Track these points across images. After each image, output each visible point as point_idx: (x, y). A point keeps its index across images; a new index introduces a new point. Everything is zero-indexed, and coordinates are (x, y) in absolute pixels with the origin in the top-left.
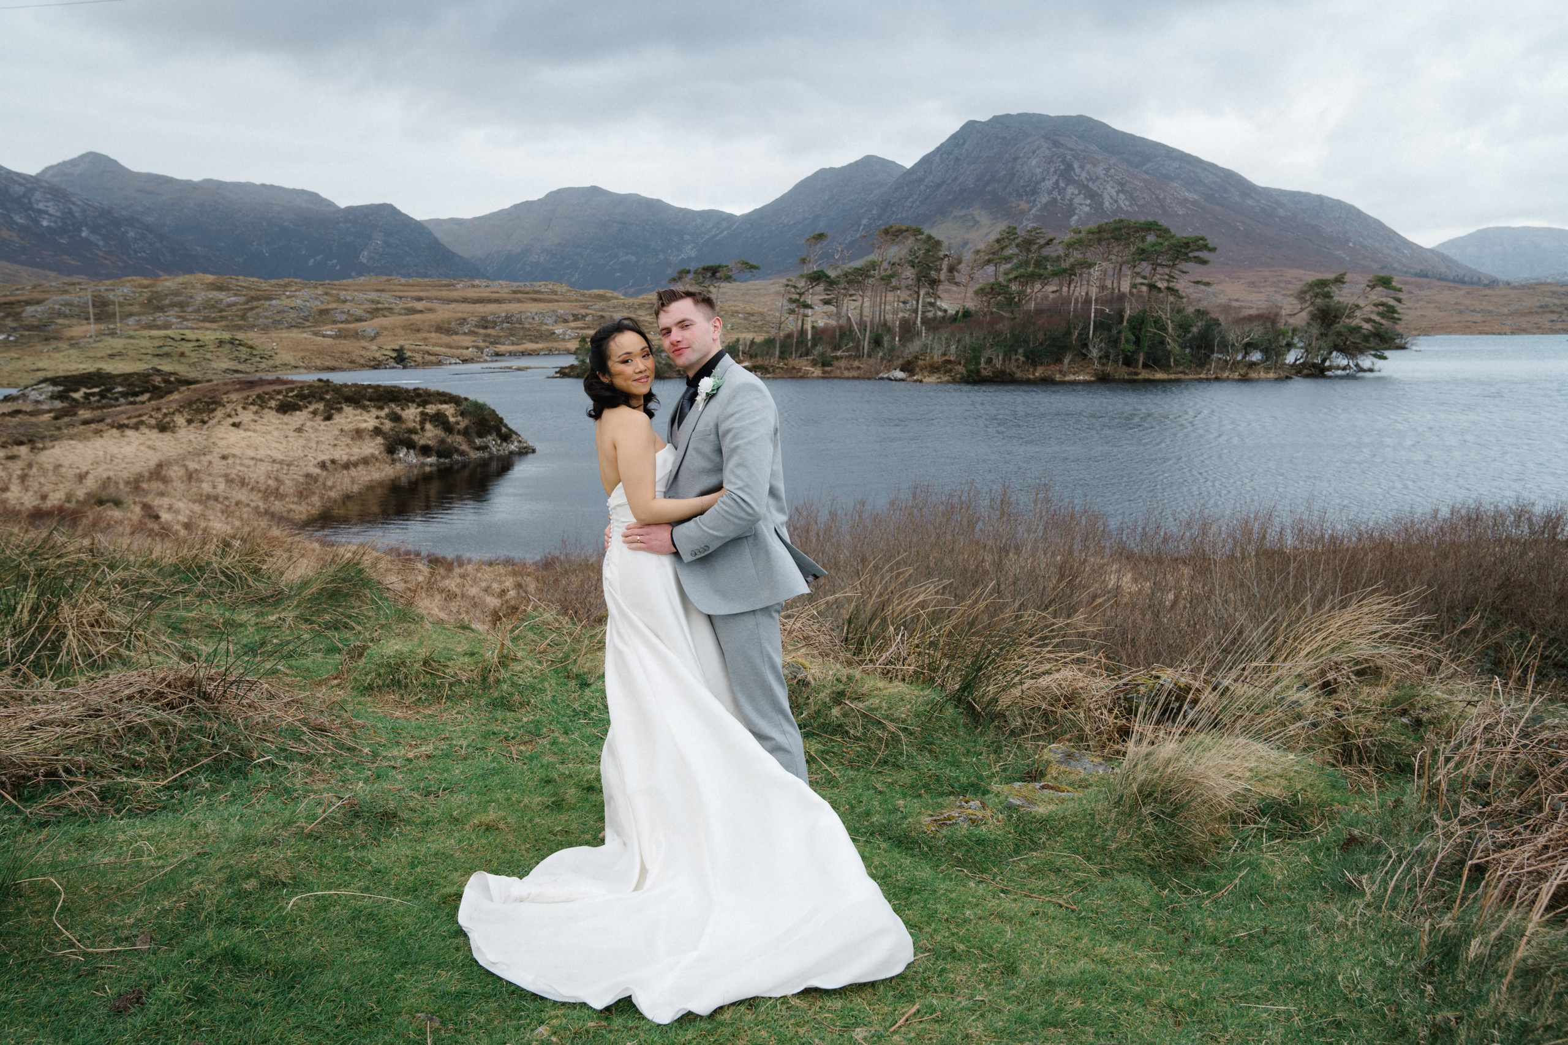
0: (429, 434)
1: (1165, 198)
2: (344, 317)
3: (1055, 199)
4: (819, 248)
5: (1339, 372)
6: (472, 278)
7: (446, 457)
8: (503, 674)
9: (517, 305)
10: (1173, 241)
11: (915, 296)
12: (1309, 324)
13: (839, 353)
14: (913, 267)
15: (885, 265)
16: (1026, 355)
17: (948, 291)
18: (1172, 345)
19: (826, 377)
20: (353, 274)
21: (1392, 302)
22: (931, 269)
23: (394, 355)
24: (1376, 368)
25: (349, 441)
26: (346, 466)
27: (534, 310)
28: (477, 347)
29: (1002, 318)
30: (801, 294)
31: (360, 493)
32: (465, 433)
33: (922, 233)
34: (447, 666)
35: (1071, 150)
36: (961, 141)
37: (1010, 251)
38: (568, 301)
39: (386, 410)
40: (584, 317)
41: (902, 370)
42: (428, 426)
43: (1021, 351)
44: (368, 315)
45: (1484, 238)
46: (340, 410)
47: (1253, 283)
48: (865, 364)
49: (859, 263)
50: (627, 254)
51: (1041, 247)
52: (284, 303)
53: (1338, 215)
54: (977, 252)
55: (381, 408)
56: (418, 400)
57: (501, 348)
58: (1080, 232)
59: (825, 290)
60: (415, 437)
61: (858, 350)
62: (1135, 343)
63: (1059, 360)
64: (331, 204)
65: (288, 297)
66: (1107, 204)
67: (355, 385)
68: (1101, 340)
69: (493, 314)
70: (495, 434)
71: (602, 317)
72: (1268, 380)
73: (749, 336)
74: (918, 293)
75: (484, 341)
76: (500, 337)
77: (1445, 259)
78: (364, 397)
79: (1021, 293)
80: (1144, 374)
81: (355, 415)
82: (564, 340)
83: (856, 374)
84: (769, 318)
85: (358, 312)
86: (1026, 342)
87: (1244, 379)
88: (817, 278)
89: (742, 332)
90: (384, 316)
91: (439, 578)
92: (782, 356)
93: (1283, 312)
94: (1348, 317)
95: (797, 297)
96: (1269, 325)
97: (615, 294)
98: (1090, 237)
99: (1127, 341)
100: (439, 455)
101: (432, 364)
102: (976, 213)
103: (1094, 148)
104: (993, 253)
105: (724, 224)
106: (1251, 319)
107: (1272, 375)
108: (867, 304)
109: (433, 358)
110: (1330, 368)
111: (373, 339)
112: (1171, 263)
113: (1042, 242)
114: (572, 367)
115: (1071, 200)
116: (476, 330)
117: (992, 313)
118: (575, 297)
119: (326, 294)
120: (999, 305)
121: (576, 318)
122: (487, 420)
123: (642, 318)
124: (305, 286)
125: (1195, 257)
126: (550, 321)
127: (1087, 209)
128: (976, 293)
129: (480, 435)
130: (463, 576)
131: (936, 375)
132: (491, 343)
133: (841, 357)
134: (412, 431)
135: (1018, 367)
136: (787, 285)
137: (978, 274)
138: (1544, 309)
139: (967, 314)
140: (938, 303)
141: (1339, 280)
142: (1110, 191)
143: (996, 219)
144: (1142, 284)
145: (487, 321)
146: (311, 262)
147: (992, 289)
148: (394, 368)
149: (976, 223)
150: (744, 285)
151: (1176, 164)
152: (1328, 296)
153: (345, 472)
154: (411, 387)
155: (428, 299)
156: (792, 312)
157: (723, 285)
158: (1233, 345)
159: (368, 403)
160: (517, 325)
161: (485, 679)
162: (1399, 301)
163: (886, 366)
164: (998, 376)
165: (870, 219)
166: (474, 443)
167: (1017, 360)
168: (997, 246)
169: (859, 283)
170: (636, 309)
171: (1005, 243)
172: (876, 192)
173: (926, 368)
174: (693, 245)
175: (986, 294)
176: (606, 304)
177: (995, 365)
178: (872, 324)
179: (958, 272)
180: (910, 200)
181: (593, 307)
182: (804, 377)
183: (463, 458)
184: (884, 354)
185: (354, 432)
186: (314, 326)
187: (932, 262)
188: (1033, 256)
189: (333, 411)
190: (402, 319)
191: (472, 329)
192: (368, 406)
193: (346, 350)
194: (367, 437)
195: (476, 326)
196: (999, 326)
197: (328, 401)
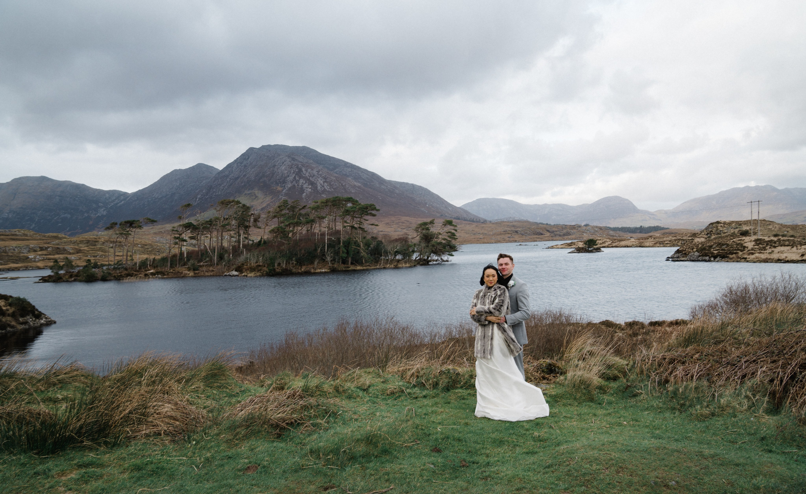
1: (345, 185)
3: (295, 185)
4: (188, 211)
5: (435, 262)
10: (360, 206)
12: (420, 242)
13: (202, 264)
14: (236, 220)
15: (222, 220)
16: (296, 261)
17: (253, 231)
18: (363, 254)
19: (196, 276)
21: (453, 231)
22: (245, 220)
24: (449, 260)
27: (14, 245)
29: (283, 244)
30: (180, 235)
32: (13, 315)
33: (240, 203)
35: (301, 162)
36: (247, 157)
38: (35, 240)
40: (46, 248)
41: (236, 271)
43: (294, 259)
45: (480, 202)
47: (388, 223)
48: (216, 269)
50: (65, 214)
51: (300, 210)
53: (421, 193)
54: (269, 212)
58: (317, 202)
59: (191, 232)
61: (212, 262)
62: (346, 253)
63: (312, 263)
66: (319, 188)
68: (331, 253)
70: (31, 315)
71: (58, 248)
72: (406, 268)
73: (152, 257)
74: (239, 233)
77: (466, 212)
79: (292, 232)
80: (352, 268)
82: (35, 261)
83: (212, 274)
84: (155, 247)
86: (296, 255)
87: (396, 268)
88: (188, 226)
89: (147, 255)
92: (172, 267)
93: (410, 237)
94: (436, 238)
95: (178, 236)
96: (404, 242)
97: (64, 236)
98: (323, 204)
99: (343, 252)
102: (256, 192)
103: (312, 161)
104: (277, 213)
105: (122, 198)
106: (396, 240)
107: (408, 265)
110: (430, 261)
112: (360, 216)
113: (300, 207)
114: (50, 277)
115: (302, 186)
117: (278, 241)
118: (39, 238)
120: (282, 237)
121: (42, 249)
122: (25, 307)
123: (82, 249)
125: (370, 213)
126: (25, 251)
127: (310, 190)
128: (270, 232)
129: (22, 316)
131: (254, 273)
133: (203, 266)
135: (293, 267)
136: (172, 230)
137: (270, 223)
138: (505, 232)
139: (265, 242)
140: (250, 237)
141: (432, 222)
142: (320, 182)
143: (266, 195)
144: (348, 226)
147: (278, 230)
149: (256, 197)
151: (350, 170)
152: (428, 229)
156: (175, 244)
157: (137, 230)
158: (390, 252)
160: (4, 254)
162: (456, 231)
163: (227, 269)
164: (284, 272)
165: (202, 195)
166: (19, 321)
167: (293, 263)
168: (278, 209)
169: (209, 228)
170: (78, 243)
171: (283, 208)
172: (204, 182)
173: (248, 269)
174: (104, 208)
175: (276, 233)
176: (59, 241)
177: (282, 266)
178: (218, 248)
179: (259, 222)
180: (223, 185)
181: (52, 243)
182: (184, 277)
183: (13, 329)
184: (226, 264)
187: (246, 218)
188: (296, 214)
196: (282, 248)
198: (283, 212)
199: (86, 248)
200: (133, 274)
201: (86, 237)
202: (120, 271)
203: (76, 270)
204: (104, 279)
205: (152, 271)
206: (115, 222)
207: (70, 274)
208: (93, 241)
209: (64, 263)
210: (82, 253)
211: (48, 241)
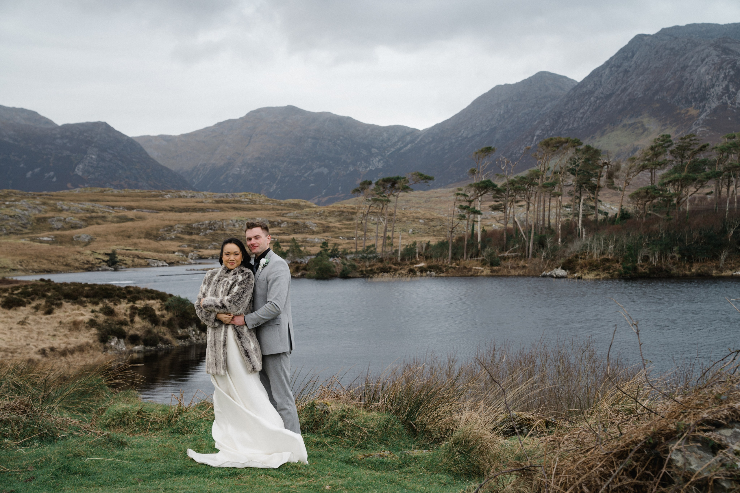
0: (137, 326)
2: (60, 225)
3: (726, 103)
4: (487, 162)
6: (179, 189)
7: (152, 345)
9: (219, 213)
11: (577, 201)
13: (506, 254)
14: (574, 174)
15: (549, 174)
16: (680, 252)
17: (606, 195)
19: (494, 275)
20: (69, 185)
22: (592, 176)
23: (107, 258)
25: (67, 332)
26: (64, 353)
27: (234, 218)
28: (183, 252)
29: (657, 219)
30: (470, 202)
32: (169, 324)
33: (581, 144)
37: (664, 158)
38: (266, 210)
39: (101, 305)
40: (279, 224)
41: (563, 268)
42: (137, 319)
43: (676, 248)
44: (83, 223)
46: (59, 305)
48: (529, 264)
49: (525, 173)
50: (320, 167)
51: (695, 153)
52: (4, 212)
54: (633, 159)
55: (96, 304)
56: (128, 296)
57: (205, 252)
58: (734, 137)
59: (493, 197)
60: (125, 328)
61: (524, 251)
63: (716, 257)
64: (48, 122)
65: (8, 206)
67: (73, 284)
69: (197, 221)
70: (195, 325)
71: (296, 224)
73: (426, 239)
74: (579, 198)
75: (189, 246)
76: (204, 242)
78: (81, 294)
81: (73, 310)
83: (521, 273)
84: (445, 223)
85: (74, 219)
86: (681, 240)
88: (485, 187)
89: (422, 236)
90: (98, 224)
92: (455, 258)
95: (467, 204)
97: (309, 203)
100: (146, 343)
101: (141, 266)
102: (645, 120)
104: (649, 160)
105: (408, 138)
108: (532, 209)
109: (142, 261)
111: (87, 244)
113: (696, 148)
116: (182, 236)
117: (648, 215)
118: (272, 206)
119: (44, 204)
120: (656, 207)
122: (188, 314)
123: (331, 225)
124: (23, 196)
128: (632, 197)
129: (182, 327)
131: (595, 273)
132: (196, 248)
133: (508, 258)
134: (123, 323)
135: (674, 264)
136: (458, 194)
137: (634, 179)
139: (625, 216)
140: (599, 206)
143: (665, 125)
145: (192, 228)
146: (29, 174)
147: (647, 193)
148: (106, 270)
149: (645, 130)
150: (426, 193)
153: (63, 358)
155: (139, 208)
156: (462, 217)
157: (401, 194)
159: (85, 299)
160: (219, 232)
163: (549, 265)
164: (654, 273)
165: (542, 130)
166: (177, 333)
167: (673, 257)
168: (651, 153)
169: (526, 190)
170: (326, 216)
171: (661, 150)
172: (549, 105)
173: (585, 266)
174: (380, 157)
175: (642, 198)
176: (299, 211)
177: (652, 263)
178: (536, 227)
179: (616, 178)
180: (581, 111)
181: (288, 215)
182: (474, 276)
183: (166, 346)
184: (548, 254)
185: (72, 324)
186: (32, 233)
187: (592, 170)
188: (687, 161)
189: (53, 307)
190: (114, 227)
191: (179, 235)
192: (85, 302)
193: (61, 254)
194: (83, 328)
195: (182, 232)
196: (655, 227)
197: (49, 297)
198: (661, 158)
199: (337, 224)
200: (390, 268)
201: (340, 205)
202: (372, 263)
203: (306, 260)
204: (345, 276)
205: (422, 264)
206: (369, 180)
207: (296, 265)
208: (348, 212)
209: (288, 248)
210: (330, 231)
211: (284, 212)
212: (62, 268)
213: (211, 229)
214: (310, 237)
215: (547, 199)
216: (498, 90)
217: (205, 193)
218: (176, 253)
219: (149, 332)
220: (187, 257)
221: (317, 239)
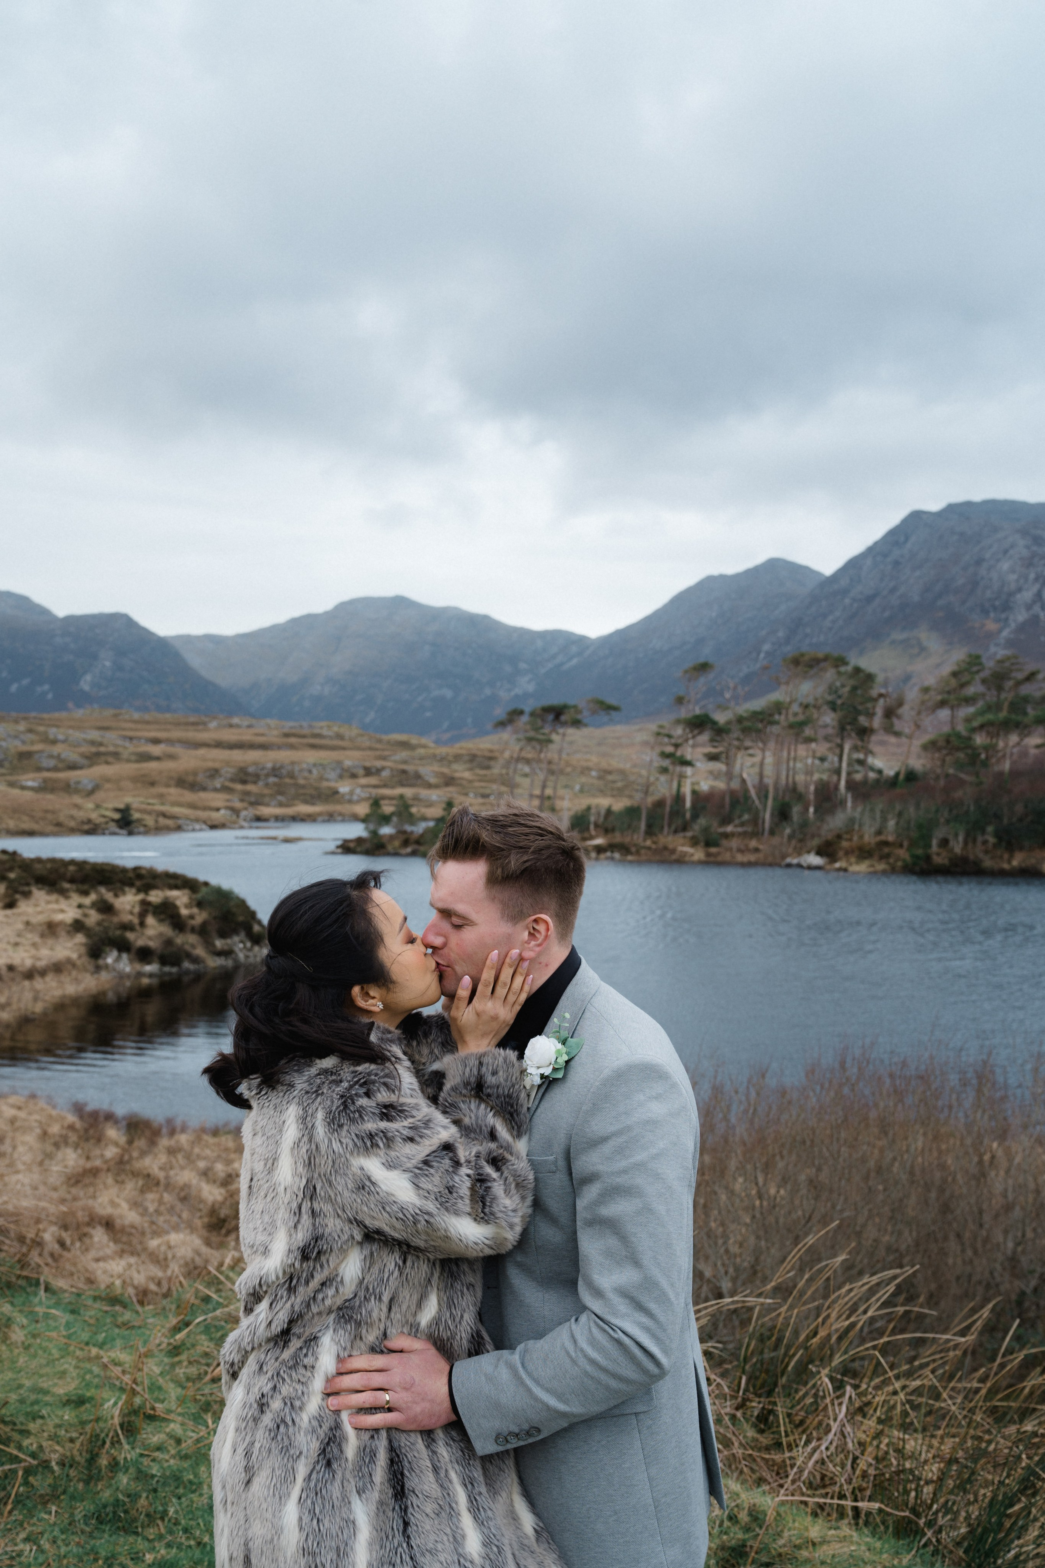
0: (150, 932)
2: (52, 763)
4: (702, 683)
6: (230, 714)
7: (173, 964)
8: (127, 1452)
9: (290, 753)
11: (838, 751)
13: (729, 829)
14: (834, 709)
15: (795, 708)
16: (997, 835)
17: (882, 743)
19: (711, 862)
20: (70, 705)
22: (858, 713)
23: (117, 816)
25: (37, 939)
26: (30, 975)
27: (312, 760)
28: (232, 809)
29: (962, 783)
30: (677, 746)
31: (45, 1014)
32: (202, 931)
33: (847, 664)
34: (26, 1433)
36: (902, 539)
37: (970, 690)
38: (359, 749)
39: (93, 897)
40: (379, 771)
41: (819, 853)
42: (150, 920)
43: (990, 829)
44: (85, 761)
46: (27, 895)
48: (765, 845)
49: (758, 704)
50: (442, 687)
51: (1019, 683)
54: (926, 690)
55: (86, 893)
56: (138, 883)
57: (265, 811)
59: (712, 740)
60: (130, 936)
61: (757, 824)
64: (44, 612)
67: (53, 860)
69: (255, 764)
70: (243, 934)
71: (404, 772)
73: (604, 802)
74: (841, 747)
75: (242, 800)
76: (263, 796)
78: (63, 877)
79: (990, 749)
81: (48, 902)
82: (350, 801)
83: (752, 858)
84: (632, 778)
85: (72, 756)
86: (997, 816)
88: (699, 723)
89: (594, 796)
90: (107, 763)
91: (135, 1154)
92: (650, 831)
95: (672, 749)
97: (424, 741)
100: (164, 960)
101: (168, 829)
102: (923, 636)
104: (949, 692)
105: (574, 649)
108: (769, 759)
109: (170, 822)
111: (91, 793)
113: (1020, 676)
114: (359, 840)
116: (231, 785)
117: (947, 776)
118: (368, 744)
119: (30, 731)
120: (960, 766)
121: (368, 771)
122: (234, 915)
123: (457, 775)
126: (332, 775)
128: (925, 747)
129: (223, 935)
130: (172, 1151)
131: (868, 862)
132: (251, 803)
133: (733, 834)
134: (127, 927)
135: (986, 852)
136: (659, 733)
137: (927, 721)
139: (911, 776)
140: (870, 760)
143: (951, 643)
145: (246, 774)
146: (14, 688)
147: (948, 742)
148: (114, 834)
149: (923, 649)
153: (27, 983)
154: (130, 864)
155: (169, 742)
156: (664, 770)
157: (569, 731)
159: (68, 886)
160: (287, 780)
161: (93, 1459)
163: (795, 848)
164: (957, 864)
165: (774, 644)
166: (214, 945)
167: (986, 842)
168: (954, 682)
169: (759, 731)
170: (450, 761)
171: (965, 678)
172: (783, 607)
173: (853, 852)
174: (531, 676)
175: (939, 749)
176: (409, 753)
177: (953, 848)
178: (776, 789)
179: (899, 717)
180: (831, 618)
181: (393, 758)
182: (680, 861)
183: (196, 966)
184: (794, 831)
185: (45, 927)
186: (11, 774)
187: (862, 704)
188: (1007, 696)
189: (18, 896)
190: (131, 768)
191: (227, 784)
192: (67, 890)
193: (50, 807)
194: (63, 933)
195: (232, 780)
196: (958, 794)
197: (10, 881)
199: (467, 775)
201: (470, 746)
203: (419, 828)
205: (599, 841)
207: (405, 836)
208: (484, 757)
209: (397, 808)
210: (456, 785)
211: (386, 753)
212: (50, 828)
213: (276, 776)
214: (424, 793)
215: (793, 747)
216: (708, 584)
217: (269, 721)
218: (222, 812)
219: (169, 942)
220: (238, 816)
221: (434, 795)
